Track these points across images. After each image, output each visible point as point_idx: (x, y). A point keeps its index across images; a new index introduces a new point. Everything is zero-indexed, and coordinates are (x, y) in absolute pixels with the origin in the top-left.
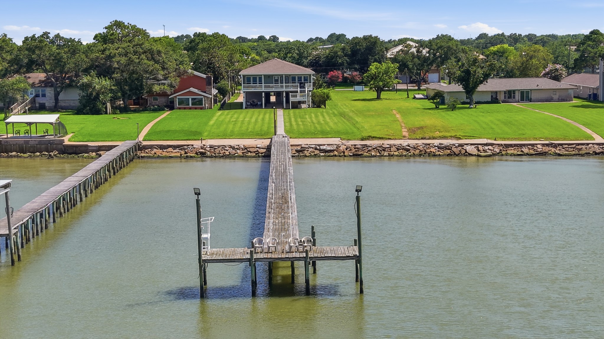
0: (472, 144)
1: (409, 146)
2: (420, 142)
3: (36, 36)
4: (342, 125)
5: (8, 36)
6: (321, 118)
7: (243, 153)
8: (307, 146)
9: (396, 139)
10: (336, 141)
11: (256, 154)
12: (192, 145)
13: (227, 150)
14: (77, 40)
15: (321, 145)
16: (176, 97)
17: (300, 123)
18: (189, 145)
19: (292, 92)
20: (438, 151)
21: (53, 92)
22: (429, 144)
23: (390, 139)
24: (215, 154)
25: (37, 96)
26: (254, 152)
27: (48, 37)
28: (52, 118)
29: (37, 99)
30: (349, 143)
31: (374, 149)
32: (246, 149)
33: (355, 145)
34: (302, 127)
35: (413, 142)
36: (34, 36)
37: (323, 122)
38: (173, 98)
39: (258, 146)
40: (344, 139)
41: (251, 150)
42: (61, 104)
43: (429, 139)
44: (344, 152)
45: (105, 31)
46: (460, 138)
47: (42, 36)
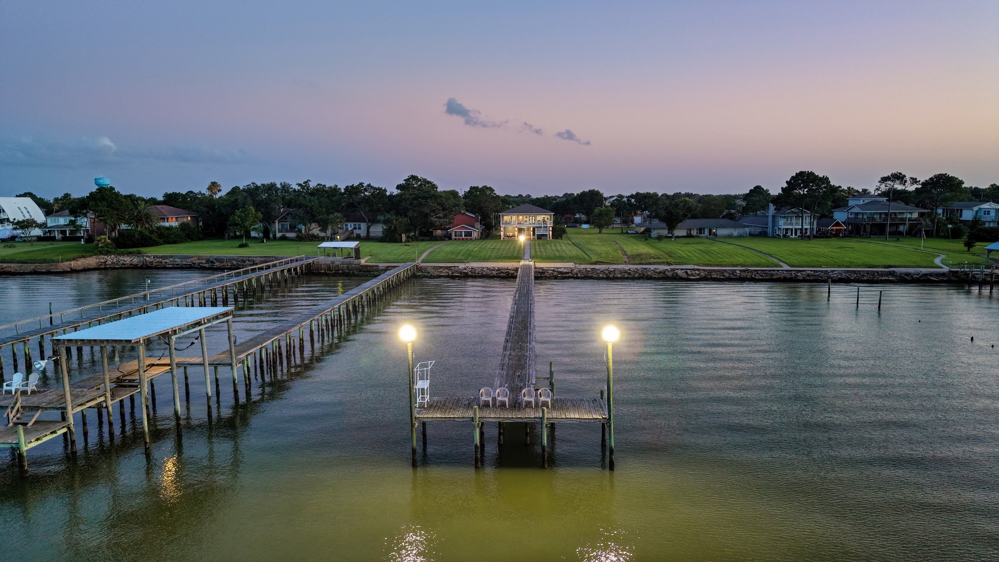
0: (681, 269)
1: (630, 270)
2: (639, 267)
3: (354, 186)
4: (575, 251)
5: (338, 187)
6: (559, 248)
7: (497, 273)
8: (547, 269)
9: (619, 264)
10: (571, 265)
11: (507, 274)
12: (458, 267)
13: (485, 271)
14: (383, 189)
15: (559, 268)
16: (453, 230)
17: (543, 250)
18: (455, 267)
19: (537, 227)
20: (654, 274)
21: (366, 226)
22: (646, 269)
23: (614, 264)
24: (475, 274)
25: (355, 228)
26: (506, 273)
27: (363, 186)
28: (353, 244)
29: (354, 231)
30: (581, 267)
31: (601, 272)
32: (499, 270)
33: (586, 269)
34: (544, 253)
35: (633, 267)
36: (353, 185)
37: (560, 250)
38: (451, 231)
39: (509, 268)
40: (577, 264)
41: (503, 271)
42: (372, 234)
43: (646, 264)
44: (577, 274)
45: (404, 182)
46: (671, 264)
47: (359, 185)
